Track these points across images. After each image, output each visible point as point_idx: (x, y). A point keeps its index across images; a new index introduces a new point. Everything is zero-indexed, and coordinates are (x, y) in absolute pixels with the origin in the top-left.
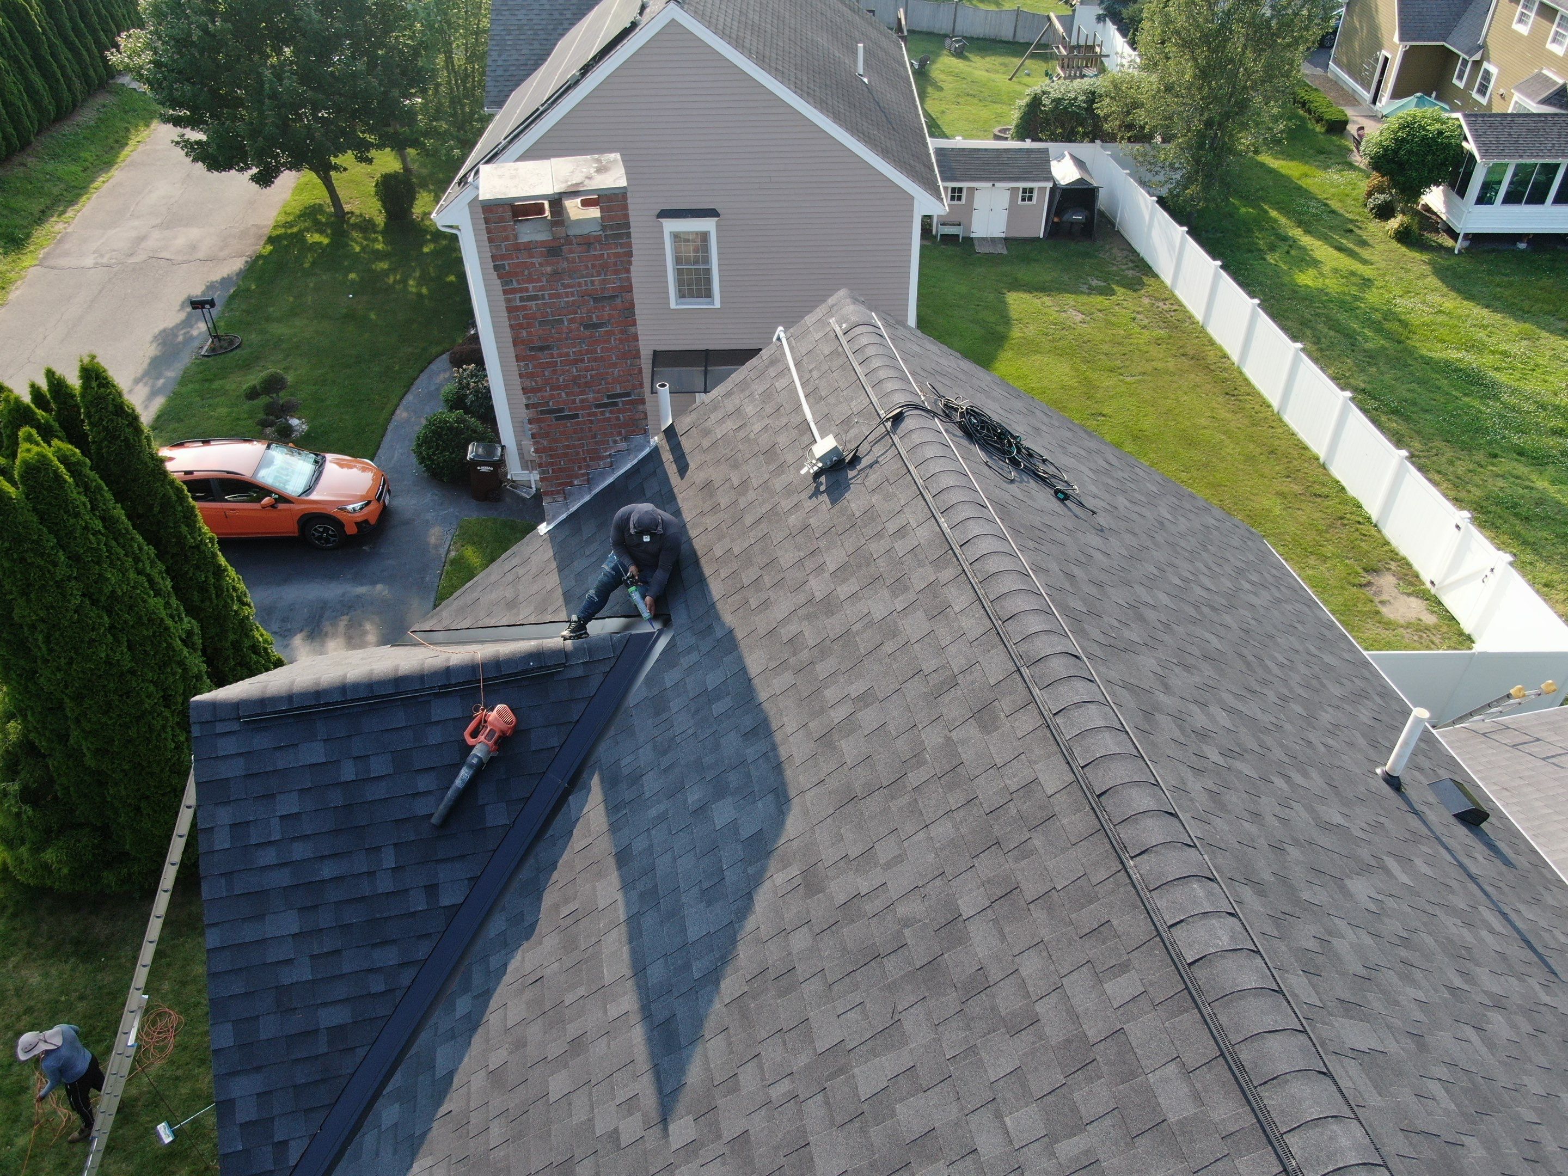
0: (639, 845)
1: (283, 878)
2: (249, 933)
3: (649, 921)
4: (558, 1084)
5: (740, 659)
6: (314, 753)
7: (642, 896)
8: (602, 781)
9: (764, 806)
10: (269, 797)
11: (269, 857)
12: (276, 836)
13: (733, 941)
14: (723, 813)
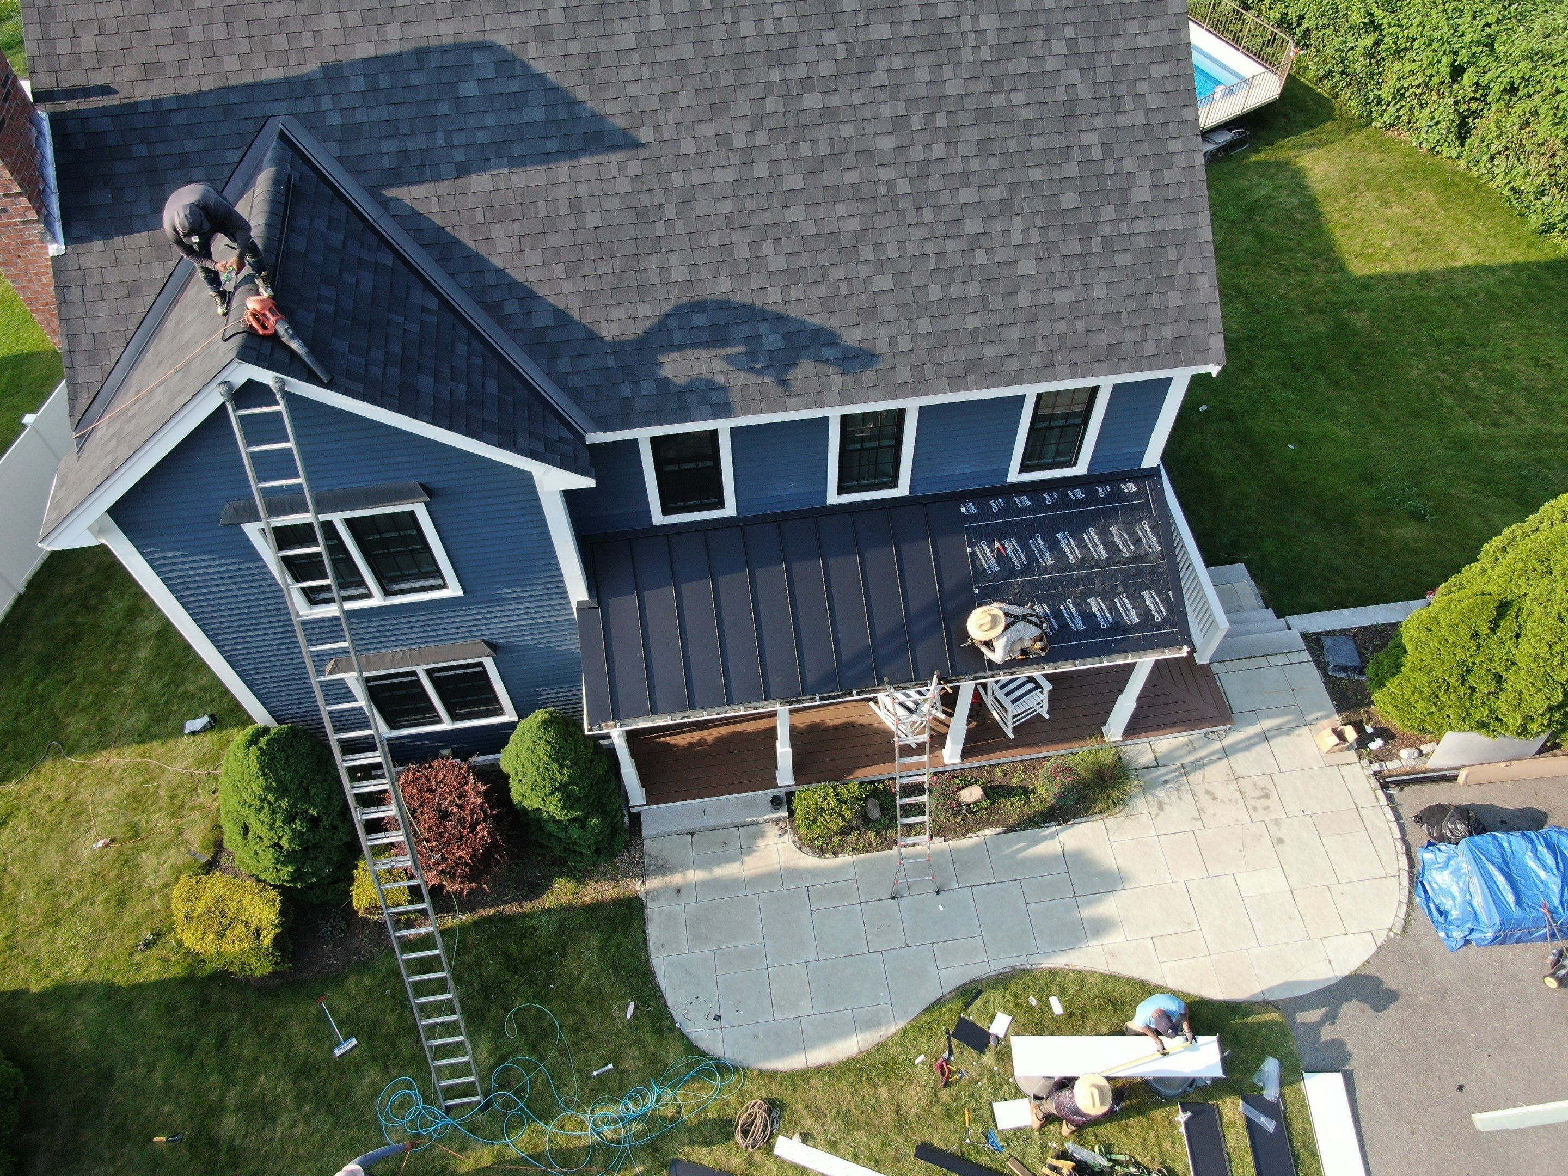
0: (459, 155)
1: (394, 370)
3: (517, 150)
4: (593, 220)
5: (352, 63)
7: (498, 156)
8: (391, 186)
9: (477, 58)
13: (555, 89)
14: (470, 89)
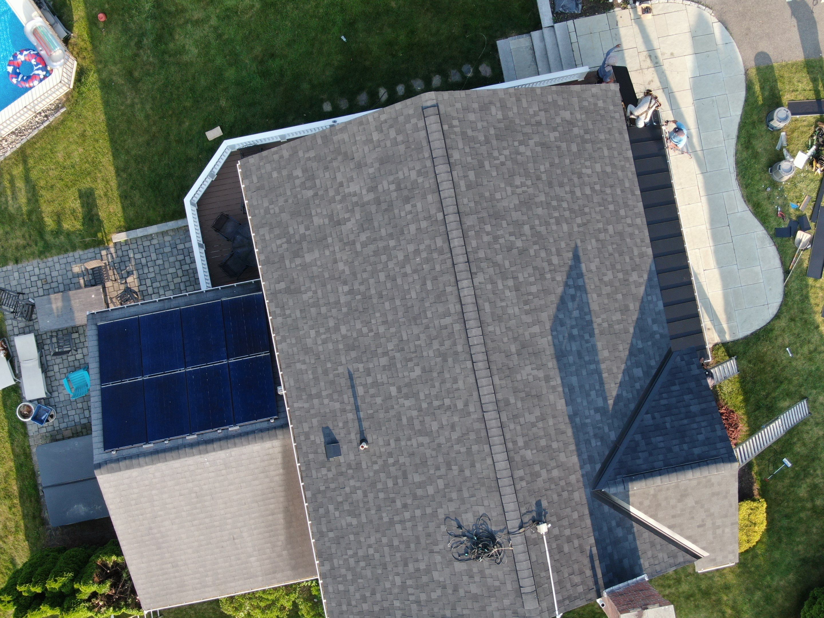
1: (698, 419)
2: (704, 406)
6: (697, 451)
10: (707, 439)
11: (703, 424)
12: (703, 429)
